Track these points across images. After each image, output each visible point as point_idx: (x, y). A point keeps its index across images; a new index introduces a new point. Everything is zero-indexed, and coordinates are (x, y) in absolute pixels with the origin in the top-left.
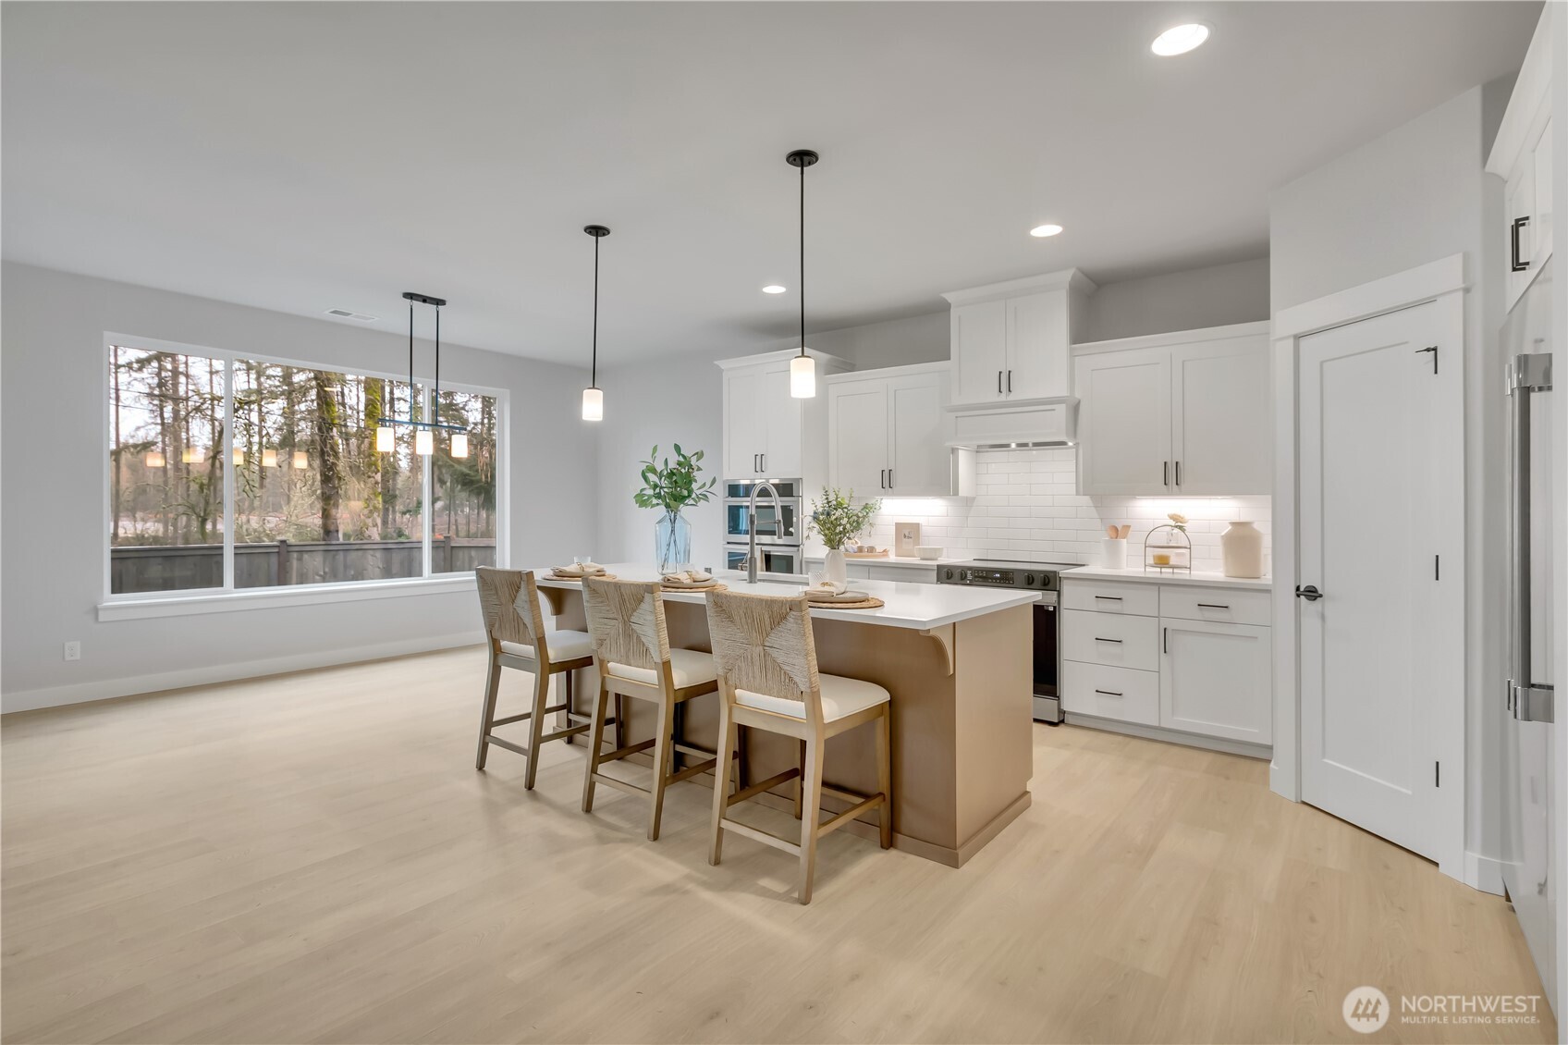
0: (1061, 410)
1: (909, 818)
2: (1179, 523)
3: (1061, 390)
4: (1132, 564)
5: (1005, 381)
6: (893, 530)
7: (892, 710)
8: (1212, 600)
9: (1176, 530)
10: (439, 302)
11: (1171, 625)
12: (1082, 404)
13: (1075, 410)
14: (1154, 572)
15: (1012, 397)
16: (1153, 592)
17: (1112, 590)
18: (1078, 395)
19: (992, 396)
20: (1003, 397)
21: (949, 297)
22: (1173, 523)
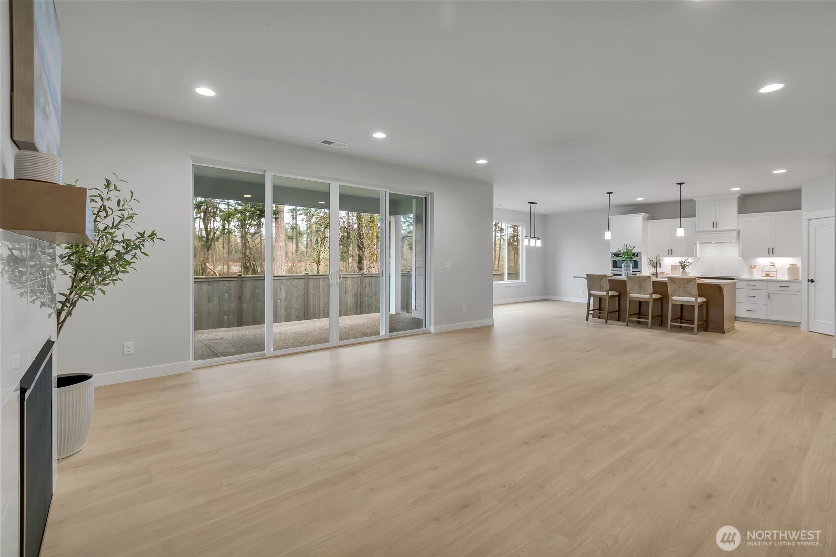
0: (735, 233)
1: (711, 325)
2: (773, 265)
3: (736, 228)
4: (757, 275)
5: (716, 224)
6: (670, 266)
7: (707, 303)
8: (783, 285)
9: (772, 267)
10: (535, 204)
11: (771, 292)
12: (741, 232)
13: (739, 232)
14: (766, 278)
15: (718, 229)
16: (766, 283)
17: (751, 283)
18: (740, 229)
19: (711, 229)
20: (714, 229)
21: (695, 199)
22: (771, 265)
